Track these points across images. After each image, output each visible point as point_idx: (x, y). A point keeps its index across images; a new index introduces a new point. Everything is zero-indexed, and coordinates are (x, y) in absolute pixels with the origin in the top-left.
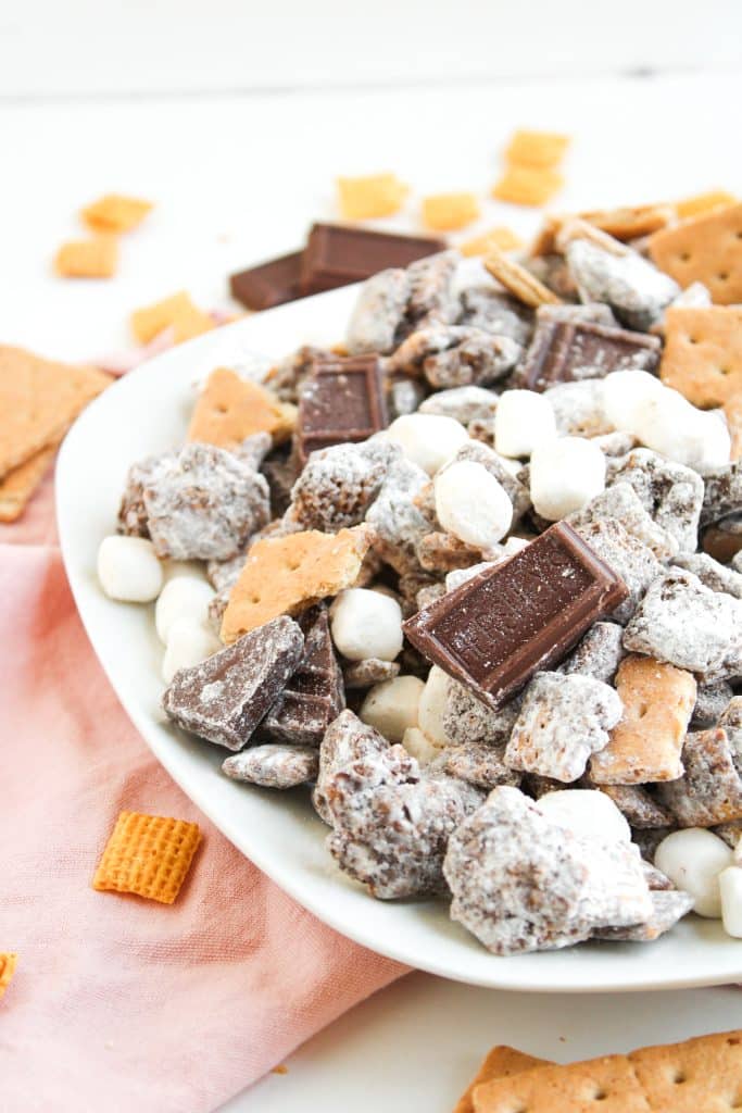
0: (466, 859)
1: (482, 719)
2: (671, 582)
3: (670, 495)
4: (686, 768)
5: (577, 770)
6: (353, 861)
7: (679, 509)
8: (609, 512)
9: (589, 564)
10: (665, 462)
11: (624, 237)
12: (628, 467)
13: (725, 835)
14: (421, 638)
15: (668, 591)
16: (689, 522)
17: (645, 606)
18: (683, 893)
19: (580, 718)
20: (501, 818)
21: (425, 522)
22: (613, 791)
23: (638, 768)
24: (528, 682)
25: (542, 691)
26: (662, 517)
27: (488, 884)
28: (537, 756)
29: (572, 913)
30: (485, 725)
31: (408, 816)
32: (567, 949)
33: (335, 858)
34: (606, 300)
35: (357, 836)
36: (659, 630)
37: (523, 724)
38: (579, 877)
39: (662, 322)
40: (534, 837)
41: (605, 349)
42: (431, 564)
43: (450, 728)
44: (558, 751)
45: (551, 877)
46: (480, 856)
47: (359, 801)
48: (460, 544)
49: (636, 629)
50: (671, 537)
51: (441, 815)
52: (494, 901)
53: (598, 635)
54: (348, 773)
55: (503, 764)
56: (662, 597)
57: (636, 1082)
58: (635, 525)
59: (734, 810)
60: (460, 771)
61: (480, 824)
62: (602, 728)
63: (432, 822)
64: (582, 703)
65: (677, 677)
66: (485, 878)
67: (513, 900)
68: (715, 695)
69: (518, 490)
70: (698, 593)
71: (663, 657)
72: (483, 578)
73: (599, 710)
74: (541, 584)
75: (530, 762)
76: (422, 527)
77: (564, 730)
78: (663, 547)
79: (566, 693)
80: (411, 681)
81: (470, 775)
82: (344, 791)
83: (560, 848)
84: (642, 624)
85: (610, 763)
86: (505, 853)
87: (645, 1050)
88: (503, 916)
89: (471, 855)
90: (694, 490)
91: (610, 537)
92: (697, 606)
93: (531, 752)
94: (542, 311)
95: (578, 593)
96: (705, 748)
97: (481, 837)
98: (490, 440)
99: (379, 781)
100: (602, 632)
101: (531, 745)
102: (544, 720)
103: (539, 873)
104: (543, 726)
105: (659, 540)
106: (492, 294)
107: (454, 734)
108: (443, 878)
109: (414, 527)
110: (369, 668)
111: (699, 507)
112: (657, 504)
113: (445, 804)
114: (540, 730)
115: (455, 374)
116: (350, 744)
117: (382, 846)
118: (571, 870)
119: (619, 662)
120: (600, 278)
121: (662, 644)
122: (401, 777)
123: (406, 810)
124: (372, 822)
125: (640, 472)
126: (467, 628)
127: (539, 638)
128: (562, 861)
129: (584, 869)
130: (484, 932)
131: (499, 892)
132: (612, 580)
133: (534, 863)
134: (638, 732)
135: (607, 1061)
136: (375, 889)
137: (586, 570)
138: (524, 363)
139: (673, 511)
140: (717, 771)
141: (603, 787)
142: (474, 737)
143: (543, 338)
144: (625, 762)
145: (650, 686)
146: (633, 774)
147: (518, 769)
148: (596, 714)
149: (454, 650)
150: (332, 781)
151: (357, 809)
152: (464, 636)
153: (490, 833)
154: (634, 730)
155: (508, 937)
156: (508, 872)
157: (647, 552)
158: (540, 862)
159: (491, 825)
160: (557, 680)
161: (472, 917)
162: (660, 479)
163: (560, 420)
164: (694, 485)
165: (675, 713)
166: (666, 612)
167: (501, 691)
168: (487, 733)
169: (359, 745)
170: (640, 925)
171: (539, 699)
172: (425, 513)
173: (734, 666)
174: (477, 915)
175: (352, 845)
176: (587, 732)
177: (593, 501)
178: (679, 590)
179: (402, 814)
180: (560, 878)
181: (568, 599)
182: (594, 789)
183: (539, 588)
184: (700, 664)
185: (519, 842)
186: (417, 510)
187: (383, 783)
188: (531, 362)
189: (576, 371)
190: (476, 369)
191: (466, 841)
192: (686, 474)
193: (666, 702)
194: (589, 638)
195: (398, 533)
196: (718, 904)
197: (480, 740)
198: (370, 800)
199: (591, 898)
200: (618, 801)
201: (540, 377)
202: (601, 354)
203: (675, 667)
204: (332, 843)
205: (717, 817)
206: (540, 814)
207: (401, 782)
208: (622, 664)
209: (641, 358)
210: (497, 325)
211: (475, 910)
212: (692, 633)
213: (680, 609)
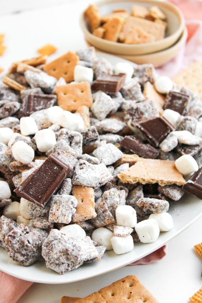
0: (48, 251)
1: (40, 211)
2: (81, 164)
3: (74, 140)
4: (97, 213)
5: (70, 220)
6: (17, 258)
7: (77, 143)
8: (60, 148)
9: (61, 164)
10: (70, 131)
11: (35, 66)
12: (61, 134)
13: (108, 228)
14: (21, 193)
15: (81, 167)
16: (80, 146)
17: (76, 172)
18: (103, 246)
19: (68, 206)
20: (55, 238)
21: (9, 158)
22: (79, 223)
23: (85, 216)
24: (51, 199)
25: (55, 201)
26: (73, 146)
27: (55, 257)
28: (58, 218)
29: (79, 259)
30: (41, 212)
31: (29, 242)
32: (78, 268)
33: (12, 258)
34: (38, 86)
35: (17, 251)
36: (82, 178)
37: (52, 210)
38: (79, 250)
39: (55, 90)
41: (43, 100)
42: (14, 170)
43: (31, 215)
44: (64, 216)
45: (71, 251)
46: (52, 249)
47: (15, 241)
48: (22, 163)
49: (75, 179)
50: (77, 152)
51: (37, 240)
52: (58, 261)
53: (66, 183)
54: (11, 235)
55: (49, 222)
56: (80, 169)
57: (102, 298)
58: (67, 150)
59: (110, 221)
60: (38, 226)
61: (50, 241)
62: (74, 208)
63: (36, 243)
64: (67, 202)
65: (89, 190)
66: (55, 254)
67: (63, 259)
68: (98, 191)
69: (33, 145)
70: (89, 166)
71: (84, 185)
72: (34, 174)
73: (72, 203)
74: (50, 172)
75: (56, 220)
76: (8, 160)
77: (64, 210)
78: (75, 155)
79: (62, 201)
80: (16, 203)
81: (40, 227)
82: (11, 240)
83: (72, 243)
84: (77, 177)
85: (78, 216)
86: (58, 247)
87: (102, 289)
88: (61, 264)
89: (49, 250)
90: (80, 138)
91: (63, 155)
92: (89, 170)
93: (56, 217)
94: (22, 92)
95: (59, 173)
96: (101, 207)
97: (51, 244)
98: (19, 131)
99: (19, 235)
100: (67, 182)
101: (56, 216)
102: (58, 208)
103: (69, 251)
104: (58, 210)
105: (74, 153)
106: (6, 89)
107: (32, 216)
108: (42, 257)
109: (6, 160)
110: (4, 202)
111: (82, 142)
112: (71, 143)
113: (38, 237)
114: (57, 211)
115: (4, 114)
116: (7, 225)
117: (24, 252)
118: (76, 248)
119: (72, 188)
120: (36, 81)
121: (83, 182)
122: (25, 232)
123: (28, 241)
124: (20, 246)
125: (65, 135)
126: (32, 188)
127: (52, 187)
128: (74, 246)
129: (80, 247)
130: (57, 269)
131: (59, 258)
132: (67, 168)
133: (67, 249)
134: (83, 207)
135: (94, 295)
136: (24, 264)
137: (60, 166)
138: (22, 108)
139: (75, 144)
140: (105, 212)
141: (77, 223)
142: (38, 216)
143: (26, 100)
144: (82, 215)
145: (82, 193)
146: (84, 218)
147: (53, 223)
148: (72, 204)
149: (30, 195)
150: (7, 238)
151: (15, 244)
152: (32, 190)
153: (53, 243)
154: (82, 206)
155: (63, 269)
156: (60, 252)
157: (72, 157)
158: (68, 248)
159: (53, 241)
160: (59, 197)
161: (53, 266)
162: (70, 136)
163: (37, 122)
164: (80, 136)
165: (91, 199)
166: (82, 173)
167: (45, 203)
168: (41, 214)
169: (9, 225)
170: (96, 258)
171: (55, 203)
172: (9, 156)
173: (102, 183)
174: (54, 265)
175: (16, 254)
176: (70, 209)
177: (55, 146)
178: (84, 166)
179: (27, 242)
180: (74, 251)
181: (57, 175)
182: (74, 224)
183: (49, 173)
184: (94, 185)
185: (62, 244)
186: (6, 156)
187: (21, 235)
188: (24, 108)
189: (37, 108)
190: (9, 112)
191: (47, 246)
192: (77, 134)
193: (88, 197)
194: (64, 184)
195: (2, 163)
196: (111, 246)
197: (40, 216)
198: (18, 240)
199: (83, 254)
200: (82, 226)
201: (27, 111)
202: (42, 102)
203: (88, 187)
204: (10, 254)
205: (106, 224)
206: (65, 235)
207: (25, 234)
208: (73, 188)
209: (53, 101)
210: (10, 98)
211: (53, 264)
212: (90, 177)
213: (85, 171)
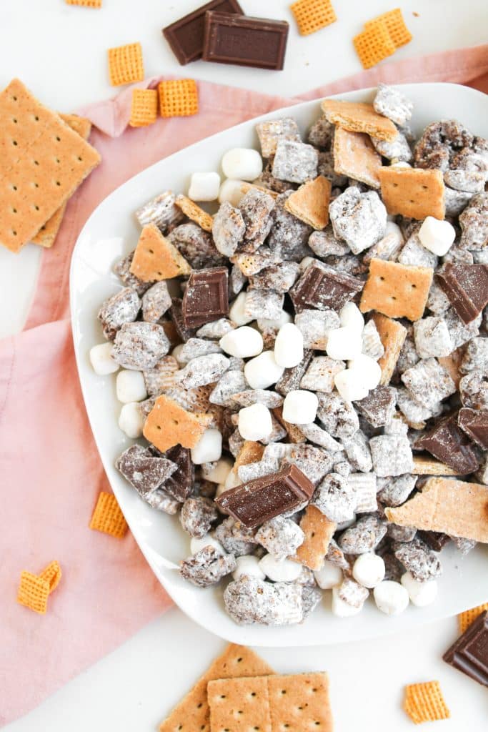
2: (333, 484)
3: (344, 426)
15: (332, 489)
40: (258, 606)
41: (337, 287)
46: (237, 601)
54: (189, 563)
56: (329, 491)
65: (329, 525)
66: (239, 608)
82: (187, 568)
86: (247, 606)
89: (234, 599)
97: (238, 596)
99: (201, 565)
102: (271, 536)
104: (271, 539)
125: (332, 414)
126: (243, 507)
134: (308, 548)
137: (295, 495)
149: (237, 513)
152: (241, 509)
153: (242, 596)
163: (306, 337)
166: (329, 500)
171: (270, 527)
178: (336, 490)
181: (287, 503)
183: (275, 497)
185: (252, 604)
188: (300, 289)
189: (321, 296)
192: (352, 421)
202: (334, 290)
203: (328, 520)
209: (353, 294)
212: (337, 514)
213: (335, 500)
